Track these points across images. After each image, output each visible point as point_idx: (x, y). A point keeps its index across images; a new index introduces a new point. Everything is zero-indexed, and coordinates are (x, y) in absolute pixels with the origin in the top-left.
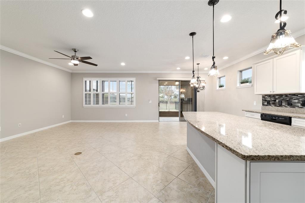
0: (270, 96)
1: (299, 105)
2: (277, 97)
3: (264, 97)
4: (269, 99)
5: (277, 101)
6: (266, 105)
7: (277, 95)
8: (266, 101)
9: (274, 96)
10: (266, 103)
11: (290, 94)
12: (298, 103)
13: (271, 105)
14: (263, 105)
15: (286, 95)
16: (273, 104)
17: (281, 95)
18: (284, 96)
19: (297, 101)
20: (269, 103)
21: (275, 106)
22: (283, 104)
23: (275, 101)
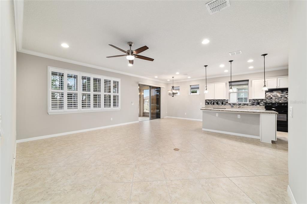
0: (209, 100)
1: (221, 104)
2: (212, 101)
3: (206, 100)
4: (208, 102)
5: (212, 102)
9: (211, 100)
10: (207, 104)
12: (221, 103)
14: (206, 104)
16: (210, 104)
17: (214, 100)
19: (220, 102)
22: (215, 104)
23: (211, 102)
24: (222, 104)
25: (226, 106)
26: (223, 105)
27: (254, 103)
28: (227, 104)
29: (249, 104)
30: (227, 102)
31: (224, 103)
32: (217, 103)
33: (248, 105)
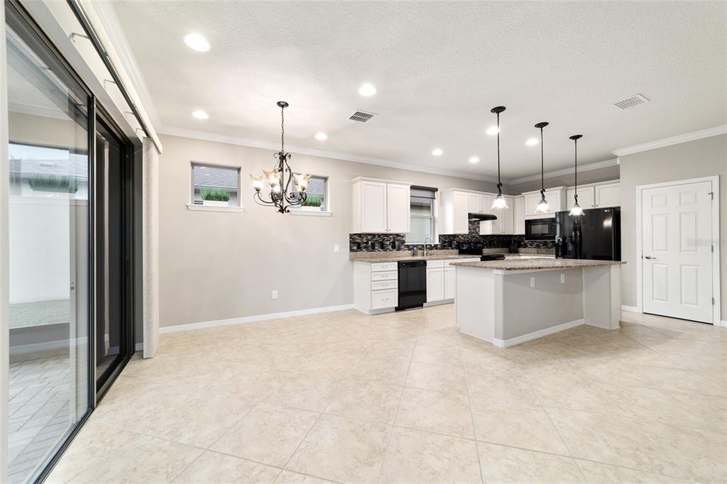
0: (360, 235)
1: (390, 247)
2: (369, 237)
3: (352, 236)
4: (359, 241)
5: (370, 242)
6: (356, 251)
7: (370, 235)
8: (355, 243)
9: (366, 235)
10: (355, 248)
11: (382, 234)
12: (390, 245)
13: (362, 250)
14: (351, 250)
15: (379, 235)
16: (365, 248)
17: (373, 235)
18: (377, 237)
19: (388, 243)
20: (359, 248)
21: (367, 251)
22: (377, 247)
23: (367, 243)
24: (394, 247)
25: (401, 252)
26: (395, 251)
27: (445, 242)
28: (403, 247)
29: (439, 246)
30: (404, 242)
31: (397, 243)
32: (383, 247)
33: (436, 249)
